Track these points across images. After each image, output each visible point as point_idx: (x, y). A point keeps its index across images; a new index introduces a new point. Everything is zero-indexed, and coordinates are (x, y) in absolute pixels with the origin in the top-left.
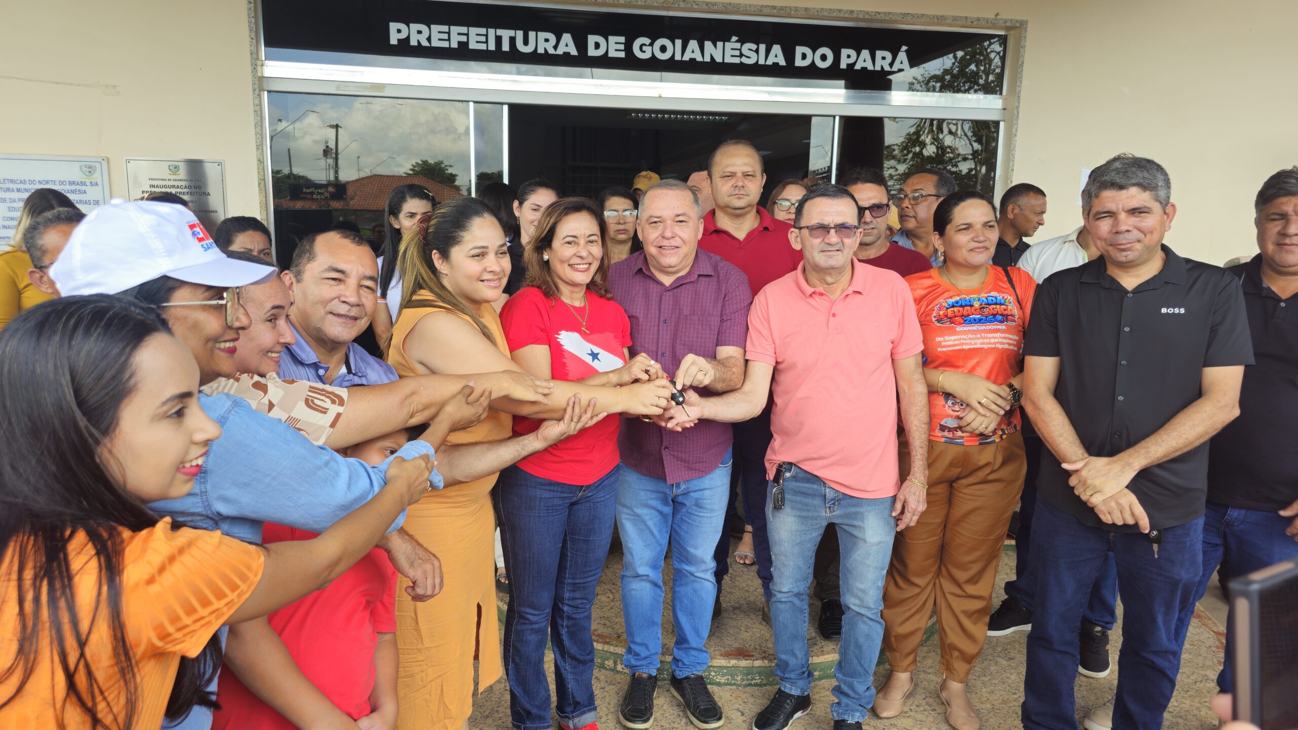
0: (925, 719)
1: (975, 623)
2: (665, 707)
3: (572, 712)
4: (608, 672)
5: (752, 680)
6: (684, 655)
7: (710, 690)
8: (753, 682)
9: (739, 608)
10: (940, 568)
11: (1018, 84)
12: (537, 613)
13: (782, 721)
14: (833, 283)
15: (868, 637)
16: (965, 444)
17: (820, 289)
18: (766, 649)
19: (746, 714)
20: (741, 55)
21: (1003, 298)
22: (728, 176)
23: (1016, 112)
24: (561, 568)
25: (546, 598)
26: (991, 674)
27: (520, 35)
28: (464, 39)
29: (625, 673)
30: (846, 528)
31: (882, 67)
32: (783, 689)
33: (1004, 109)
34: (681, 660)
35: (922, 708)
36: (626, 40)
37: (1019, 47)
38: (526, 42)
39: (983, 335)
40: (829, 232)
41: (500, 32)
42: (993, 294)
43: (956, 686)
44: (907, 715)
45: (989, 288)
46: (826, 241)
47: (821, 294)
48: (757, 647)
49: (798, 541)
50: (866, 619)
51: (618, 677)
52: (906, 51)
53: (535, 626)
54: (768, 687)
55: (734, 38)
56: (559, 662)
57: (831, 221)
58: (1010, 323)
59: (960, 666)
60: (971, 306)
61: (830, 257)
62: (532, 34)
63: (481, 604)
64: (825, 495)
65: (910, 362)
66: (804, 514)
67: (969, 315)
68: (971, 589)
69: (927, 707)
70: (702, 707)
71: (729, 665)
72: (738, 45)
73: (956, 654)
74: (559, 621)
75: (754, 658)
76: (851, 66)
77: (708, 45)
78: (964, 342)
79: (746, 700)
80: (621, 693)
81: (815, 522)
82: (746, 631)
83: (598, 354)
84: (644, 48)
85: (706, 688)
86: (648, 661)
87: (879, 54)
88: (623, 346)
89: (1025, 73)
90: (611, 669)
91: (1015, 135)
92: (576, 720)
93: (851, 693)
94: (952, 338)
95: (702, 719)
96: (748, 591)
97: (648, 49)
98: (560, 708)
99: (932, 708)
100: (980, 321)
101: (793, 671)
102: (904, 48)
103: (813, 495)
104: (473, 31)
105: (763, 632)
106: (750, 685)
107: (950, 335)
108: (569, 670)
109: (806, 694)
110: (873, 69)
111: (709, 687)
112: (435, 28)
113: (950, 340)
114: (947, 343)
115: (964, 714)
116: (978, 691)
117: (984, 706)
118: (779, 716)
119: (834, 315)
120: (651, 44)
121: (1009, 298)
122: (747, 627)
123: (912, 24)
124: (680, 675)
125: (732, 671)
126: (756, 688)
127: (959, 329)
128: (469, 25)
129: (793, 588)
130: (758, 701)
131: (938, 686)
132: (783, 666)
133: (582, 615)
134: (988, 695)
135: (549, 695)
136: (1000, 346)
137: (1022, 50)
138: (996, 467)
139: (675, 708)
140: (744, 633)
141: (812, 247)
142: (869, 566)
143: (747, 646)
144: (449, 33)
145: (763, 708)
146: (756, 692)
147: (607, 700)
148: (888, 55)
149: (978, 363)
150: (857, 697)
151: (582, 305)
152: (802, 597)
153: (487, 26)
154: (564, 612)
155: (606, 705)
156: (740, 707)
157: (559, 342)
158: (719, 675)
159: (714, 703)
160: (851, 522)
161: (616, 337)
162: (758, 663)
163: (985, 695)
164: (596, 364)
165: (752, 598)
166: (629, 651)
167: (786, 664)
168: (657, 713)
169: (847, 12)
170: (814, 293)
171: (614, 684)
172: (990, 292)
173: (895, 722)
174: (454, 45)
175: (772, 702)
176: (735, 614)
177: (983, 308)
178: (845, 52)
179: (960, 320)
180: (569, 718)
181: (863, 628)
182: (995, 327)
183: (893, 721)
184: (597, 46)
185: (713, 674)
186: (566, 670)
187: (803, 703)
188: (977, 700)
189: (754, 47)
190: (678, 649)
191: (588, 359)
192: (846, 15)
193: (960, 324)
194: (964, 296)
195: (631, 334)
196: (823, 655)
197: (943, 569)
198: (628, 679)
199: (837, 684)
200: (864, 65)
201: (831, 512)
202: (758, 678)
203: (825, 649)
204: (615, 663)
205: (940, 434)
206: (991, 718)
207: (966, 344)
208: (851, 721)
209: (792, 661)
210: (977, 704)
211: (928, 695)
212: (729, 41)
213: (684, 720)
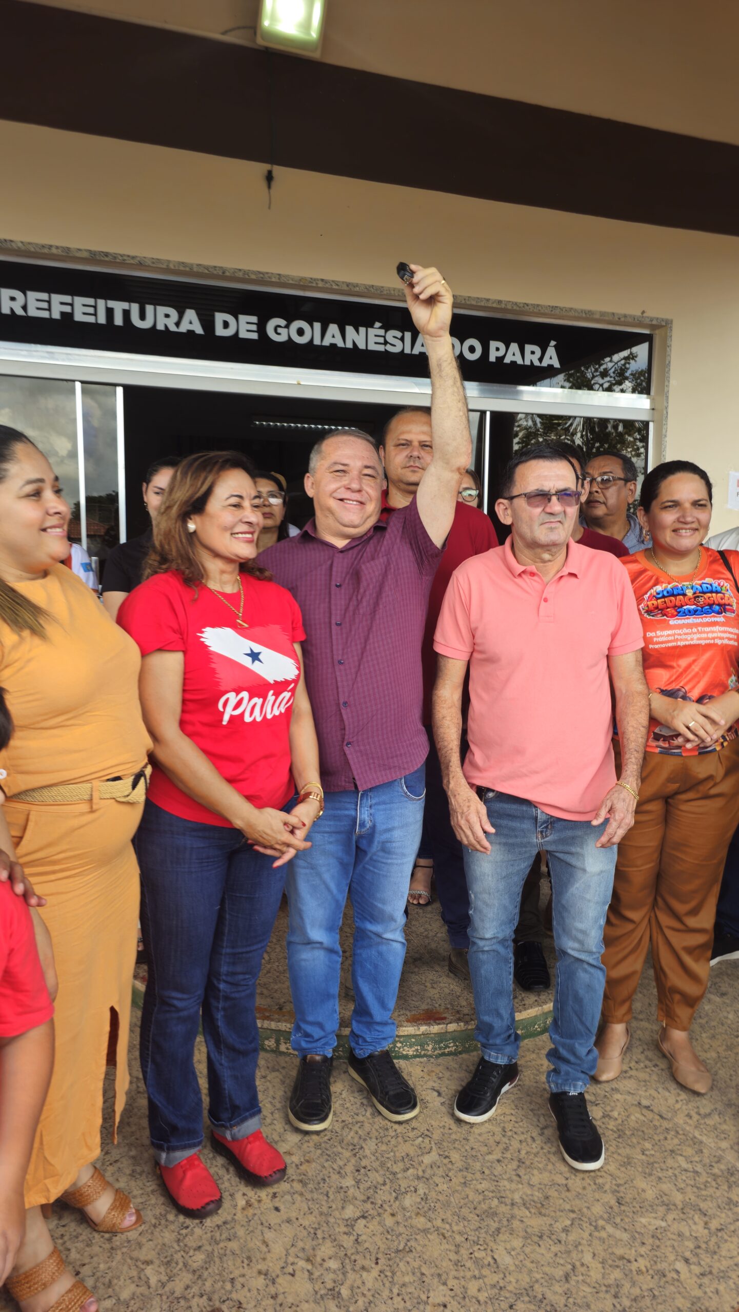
0: (647, 1078)
1: (697, 960)
2: (344, 1094)
3: (230, 1119)
4: (268, 1055)
5: (445, 1048)
6: (365, 1030)
7: (397, 1066)
8: (447, 1050)
9: (420, 959)
10: (655, 899)
11: (666, 383)
12: (185, 996)
13: (489, 1099)
14: (550, 561)
15: (589, 987)
16: (684, 754)
17: (533, 568)
18: (459, 1008)
19: (443, 1094)
20: (386, 343)
21: (719, 584)
22: (403, 445)
23: (665, 412)
24: (218, 935)
25: (197, 977)
26: (707, 1015)
27: (135, 308)
28: (68, 309)
29: (291, 1054)
30: (561, 856)
31: (531, 361)
32: (487, 1058)
33: (653, 409)
34: (361, 1037)
35: (642, 1065)
36: (259, 320)
37: (666, 346)
38: (143, 317)
39: (700, 628)
40: (549, 500)
41: (111, 304)
42: (708, 580)
43: (678, 1035)
44: (628, 1075)
45: (703, 574)
46: (548, 510)
47: (533, 574)
48: (449, 1006)
49: (504, 874)
50: (586, 966)
51: (282, 1060)
52: (555, 346)
53: (184, 1014)
54: (464, 1056)
55: (378, 325)
56: (212, 1055)
57: (552, 486)
58: (728, 614)
59: (682, 1012)
60: (684, 595)
61: (552, 529)
62: (149, 309)
63: (117, 1008)
64: (537, 817)
65: (629, 661)
66: (511, 841)
67: (682, 606)
68: (692, 922)
69: (647, 1063)
70: (391, 1093)
71: (418, 1033)
72: (382, 332)
73: (677, 997)
74: (214, 1002)
75: (447, 1021)
76: (500, 359)
77: (350, 330)
78: (679, 637)
79: (441, 1075)
80: (288, 1081)
81: (524, 849)
82: (433, 987)
83: (259, 653)
84: (279, 330)
85: (393, 1066)
86: (323, 1041)
87: (528, 348)
88: (293, 640)
89: (672, 372)
90: (272, 1051)
91: (665, 436)
92: (235, 1130)
93: (572, 1059)
94: (666, 633)
95: (393, 1109)
96: (427, 937)
97: (283, 331)
98: (214, 1113)
99: (654, 1063)
100: (695, 612)
101: (498, 1035)
102: (553, 343)
103: (522, 818)
104: (79, 301)
105: (452, 987)
106: (443, 1054)
107: (662, 630)
108: (226, 1064)
109: (514, 1061)
110: (522, 363)
111: (395, 1061)
112: (32, 295)
113: (662, 636)
114: (660, 639)
115: (693, 1069)
116: (698, 1037)
117: (708, 1055)
118: (486, 1093)
119: (546, 600)
120: (287, 327)
121: (726, 584)
122: (433, 983)
123: (560, 319)
124: (361, 1053)
125: (421, 1040)
126: (450, 1058)
127: (672, 622)
128: (73, 293)
129: (498, 933)
130: (456, 1075)
131: (657, 1037)
132: (485, 1030)
133: (243, 994)
134: (709, 1041)
135: (200, 1100)
136: (719, 642)
137: (668, 349)
138: (718, 780)
139: (356, 1094)
140: (431, 990)
141: (531, 519)
142: (589, 901)
143: (437, 1005)
144: (49, 302)
145: (464, 1084)
146: (451, 1063)
147: (271, 1093)
148: (538, 350)
149: (694, 661)
150: (578, 1062)
151: (235, 591)
152: (506, 944)
153: (96, 296)
154: (219, 990)
155: (270, 1099)
156: (434, 1085)
157: (203, 642)
158: (406, 1045)
159: (404, 1084)
160: (566, 848)
161: (284, 630)
162: (452, 1027)
163: (707, 1041)
164: (256, 667)
165: (433, 946)
166: (298, 1028)
167: (490, 1027)
168: (336, 1105)
169: (495, 301)
170: (524, 572)
171: (278, 1070)
172: (703, 578)
173: (617, 1086)
174: (56, 315)
175: (475, 1076)
176: (416, 967)
177: (698, 597)
178: (493, 344)
179: (673, 611)
180: (226, 1128)
181: (583, 976)
182: (713, 619)
183: (614, 1085)
184: (226, 325)
185: (399, 1045)
186: (221, 1064)
187: (510, 1072)
188: (700, 1049)
189: (399, 334)
190: (358, 1022)
191: (247, 662)
192: (494, 305)
193: (673, 616)
194: (676, 584)
195: (304, 625)
196: (525, 1009)
197: (659, 900)
198: (297, 1061)
199: (553, 1046)
200: (514, 359)
201: (543, 837)
202: (452, 1045)
203: (526, 1002)
204: (278, 1043)
205: (654, 744)
206: (720, 1069)
207: (681, 640)
208: (573, 1093)
209: (498, 1024)
210: (701, 1054)
211: (645, 1047)
212: (372, 326)
213: (369, 1110)
